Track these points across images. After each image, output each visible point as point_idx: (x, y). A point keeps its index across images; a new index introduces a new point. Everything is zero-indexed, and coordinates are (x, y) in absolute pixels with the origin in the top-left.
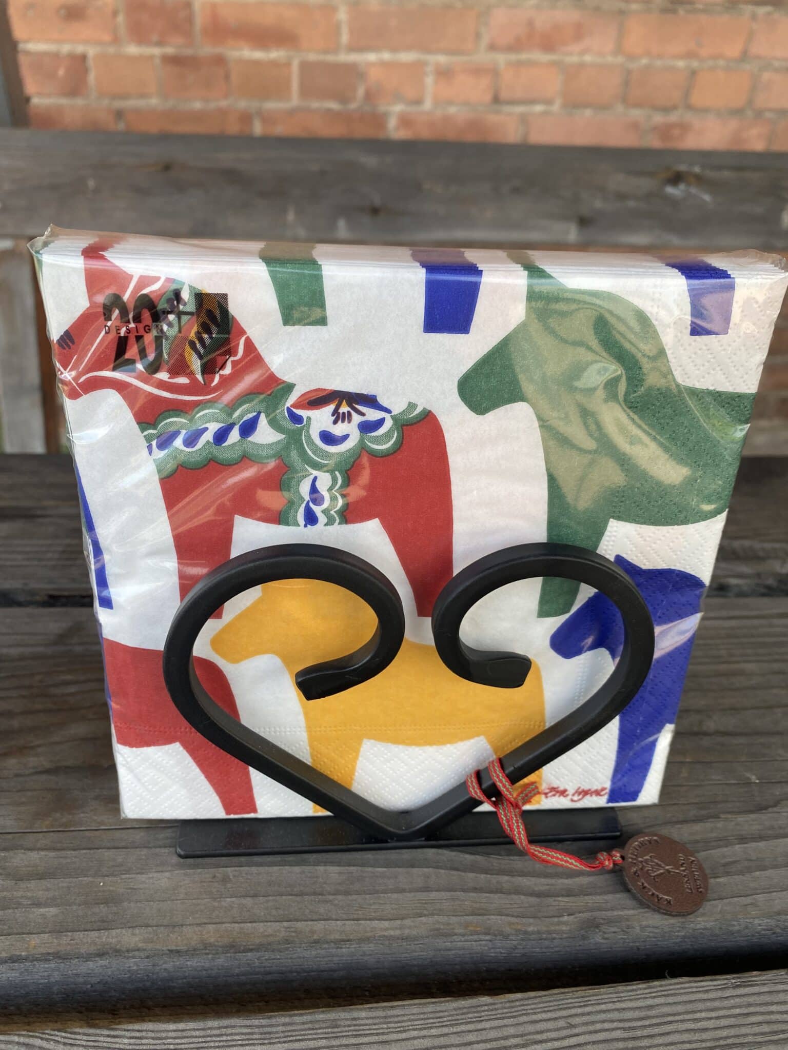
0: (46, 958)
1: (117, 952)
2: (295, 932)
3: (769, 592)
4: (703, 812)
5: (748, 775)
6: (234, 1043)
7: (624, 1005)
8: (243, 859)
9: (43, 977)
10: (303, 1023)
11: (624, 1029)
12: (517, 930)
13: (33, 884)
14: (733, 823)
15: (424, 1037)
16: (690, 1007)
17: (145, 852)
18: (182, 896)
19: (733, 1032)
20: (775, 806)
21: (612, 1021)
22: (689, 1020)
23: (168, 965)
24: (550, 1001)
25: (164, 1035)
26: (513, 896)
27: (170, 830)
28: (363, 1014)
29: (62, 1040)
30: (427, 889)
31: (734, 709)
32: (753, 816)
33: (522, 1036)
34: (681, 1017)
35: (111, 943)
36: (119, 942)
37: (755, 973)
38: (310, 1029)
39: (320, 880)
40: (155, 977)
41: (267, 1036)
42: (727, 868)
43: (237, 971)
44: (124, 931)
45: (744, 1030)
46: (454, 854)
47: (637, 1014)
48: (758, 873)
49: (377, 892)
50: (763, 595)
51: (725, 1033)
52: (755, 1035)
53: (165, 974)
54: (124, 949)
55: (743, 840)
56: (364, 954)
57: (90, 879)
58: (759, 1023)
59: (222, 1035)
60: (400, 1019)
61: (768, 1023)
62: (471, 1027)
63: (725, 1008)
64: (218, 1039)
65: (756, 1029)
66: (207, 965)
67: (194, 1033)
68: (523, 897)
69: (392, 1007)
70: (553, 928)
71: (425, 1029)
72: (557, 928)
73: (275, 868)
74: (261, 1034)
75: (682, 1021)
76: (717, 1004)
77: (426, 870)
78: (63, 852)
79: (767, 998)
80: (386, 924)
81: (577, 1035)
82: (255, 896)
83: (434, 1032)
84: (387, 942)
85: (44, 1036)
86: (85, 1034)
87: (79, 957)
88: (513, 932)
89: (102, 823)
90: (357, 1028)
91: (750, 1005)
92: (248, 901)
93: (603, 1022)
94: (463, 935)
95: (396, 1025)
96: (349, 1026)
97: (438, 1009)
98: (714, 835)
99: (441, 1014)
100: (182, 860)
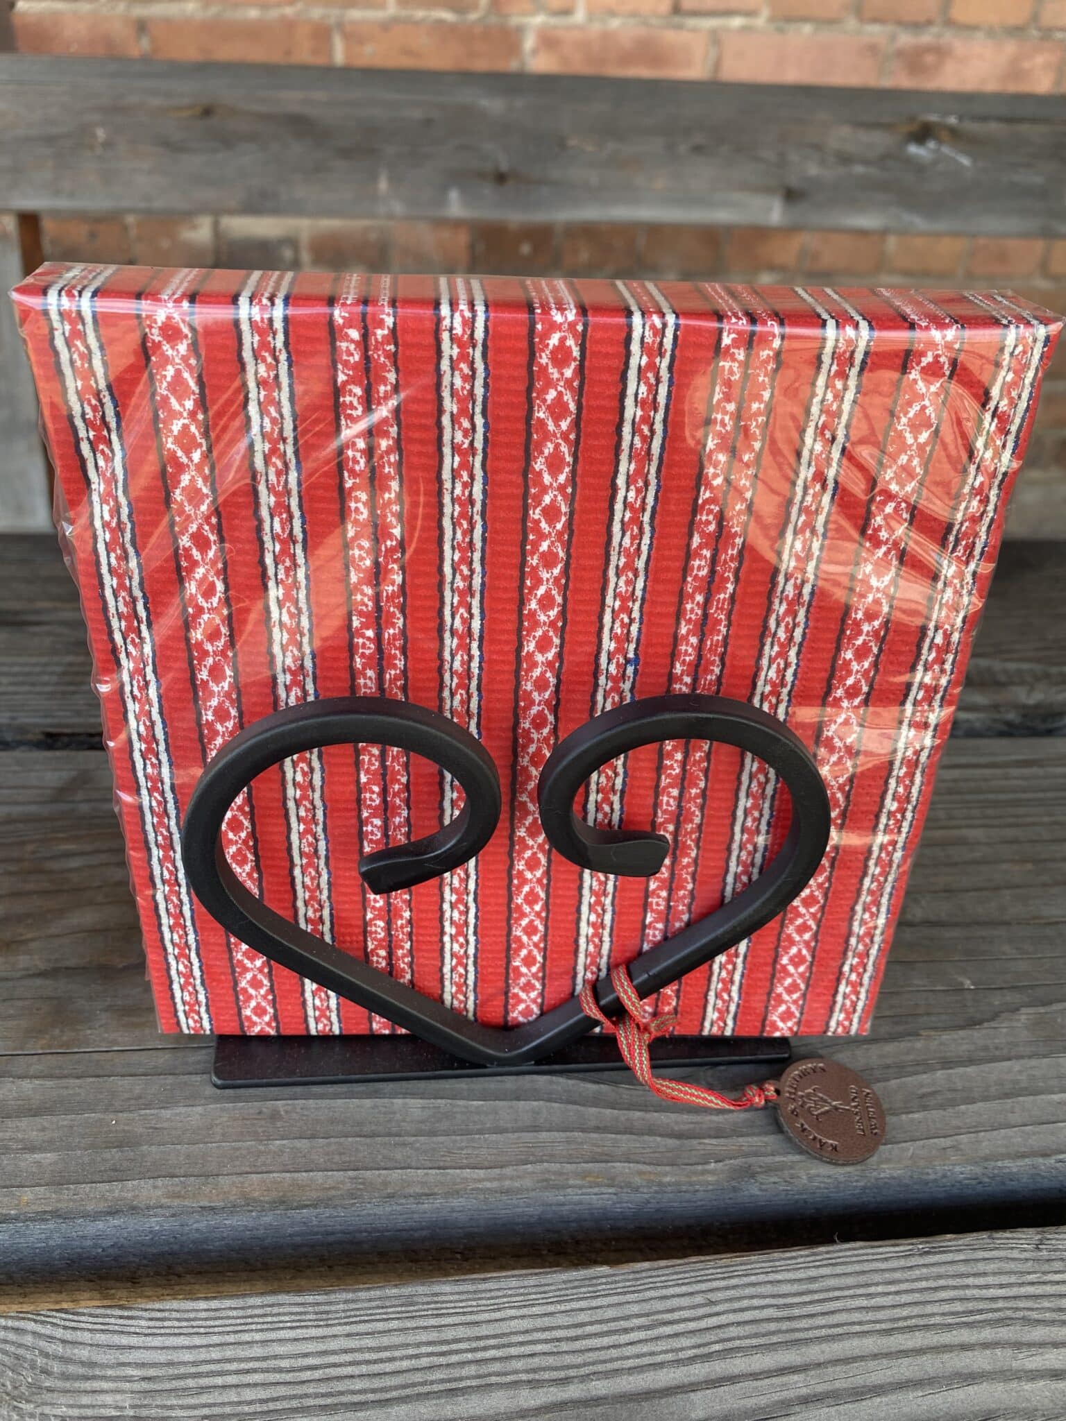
0: (41, 1217)
1: (134, 1210)
2: (363, 1183)
3: (1009, 731)
4: (900, 1028)
5: (960, 979)
6: (281, 1325)
7: (779, 1277)
8: (298, 1089)
9: (40, 1241)
10: (370, 1300)
11: (778, 1307)
12: (649, 1181)
13: (24, 1123)
14: (936, 1042)
15: (523, 1317)
16: (862, 1279)
17: (170, 1079)
18: (218, 1139)
19: (916, 1310)
20: (992, 1019)
21: (765, 1297)
22: (861, 1295)
23: (199, 1225)
24: (685, 1272)
25: (192, 1315)
26: (646, 1138)
27: (204, 1052)
28: (447, 1289)
29: (63, 1323)
30: (536, 1129)
31: (949, 891)
32: (962, 1033)
33: (647, 1315)
34: (851, 1292)
35: (125, 1198)
36: (136, 1197)
37: (949, 1236)
38: (378, 1307)
39: (398, 1116)
40: (184, 1238)
41: (324, 1316)
42: (924, 1101)
43: (290, 1231)
44: (142, 1182)
45: (929, 1309)
46: (571, 1082)
47: (795, 1288)
48: (963, 1107)
49: (469, 1133)
50: (1001, 734)
51: (905, 1312)
52: (943, 1314)
53: (197, 1235)
54: (142, 1205)
55: (947, 1064)
56: (453, 1211)
57: (99, 1116)
58: (952, 1300)
59: (265, 1315)
60: (493, 1294)
61: (961, 1299)
62: (583, 1304)
63: (907, 1281)
64: (261, 1320)
65: (946, 1308)
66: (251, 1224)
67: (231, 1313)
68: (659, 1139)
69: (484, 1279)
70: (694, 1179)
71: (525, 1306)
72: (701, 1178)
73: (340, 1102)
74: (316, 1313)
75: (852, 1297)
76: (898, 1275)
77: (535, 1103)
78: (63, 1081)
79: (962, 1268)
80: (481, 1173)
81: (717, 1314)
82: (313, 1137)
83: (536, 1310)
84: (482, 1197)
85: (38, 1318)
86: (91, 1315)
87: (85, 1216)
88: (644, 1183)
89: (115, 1042)
90: (439, 1305)
91: (940, 1277)
92: (303, 1144)
93: (752, 1297)
94: (580, 1187)
95: (488, 1302)
96: (428, 1303)
97: (543, 1281)
98: (911, 1057)
99: (547, 1288)
100: (219, 1091)
